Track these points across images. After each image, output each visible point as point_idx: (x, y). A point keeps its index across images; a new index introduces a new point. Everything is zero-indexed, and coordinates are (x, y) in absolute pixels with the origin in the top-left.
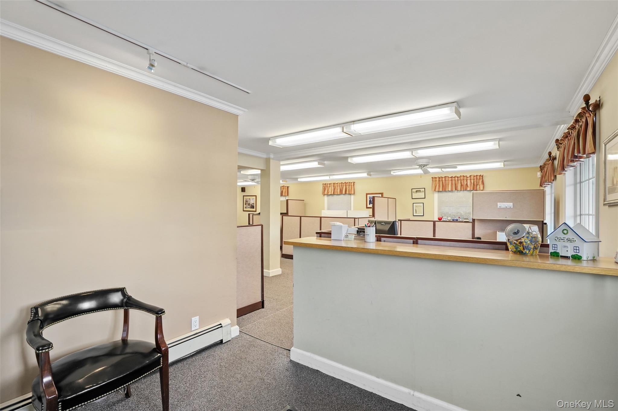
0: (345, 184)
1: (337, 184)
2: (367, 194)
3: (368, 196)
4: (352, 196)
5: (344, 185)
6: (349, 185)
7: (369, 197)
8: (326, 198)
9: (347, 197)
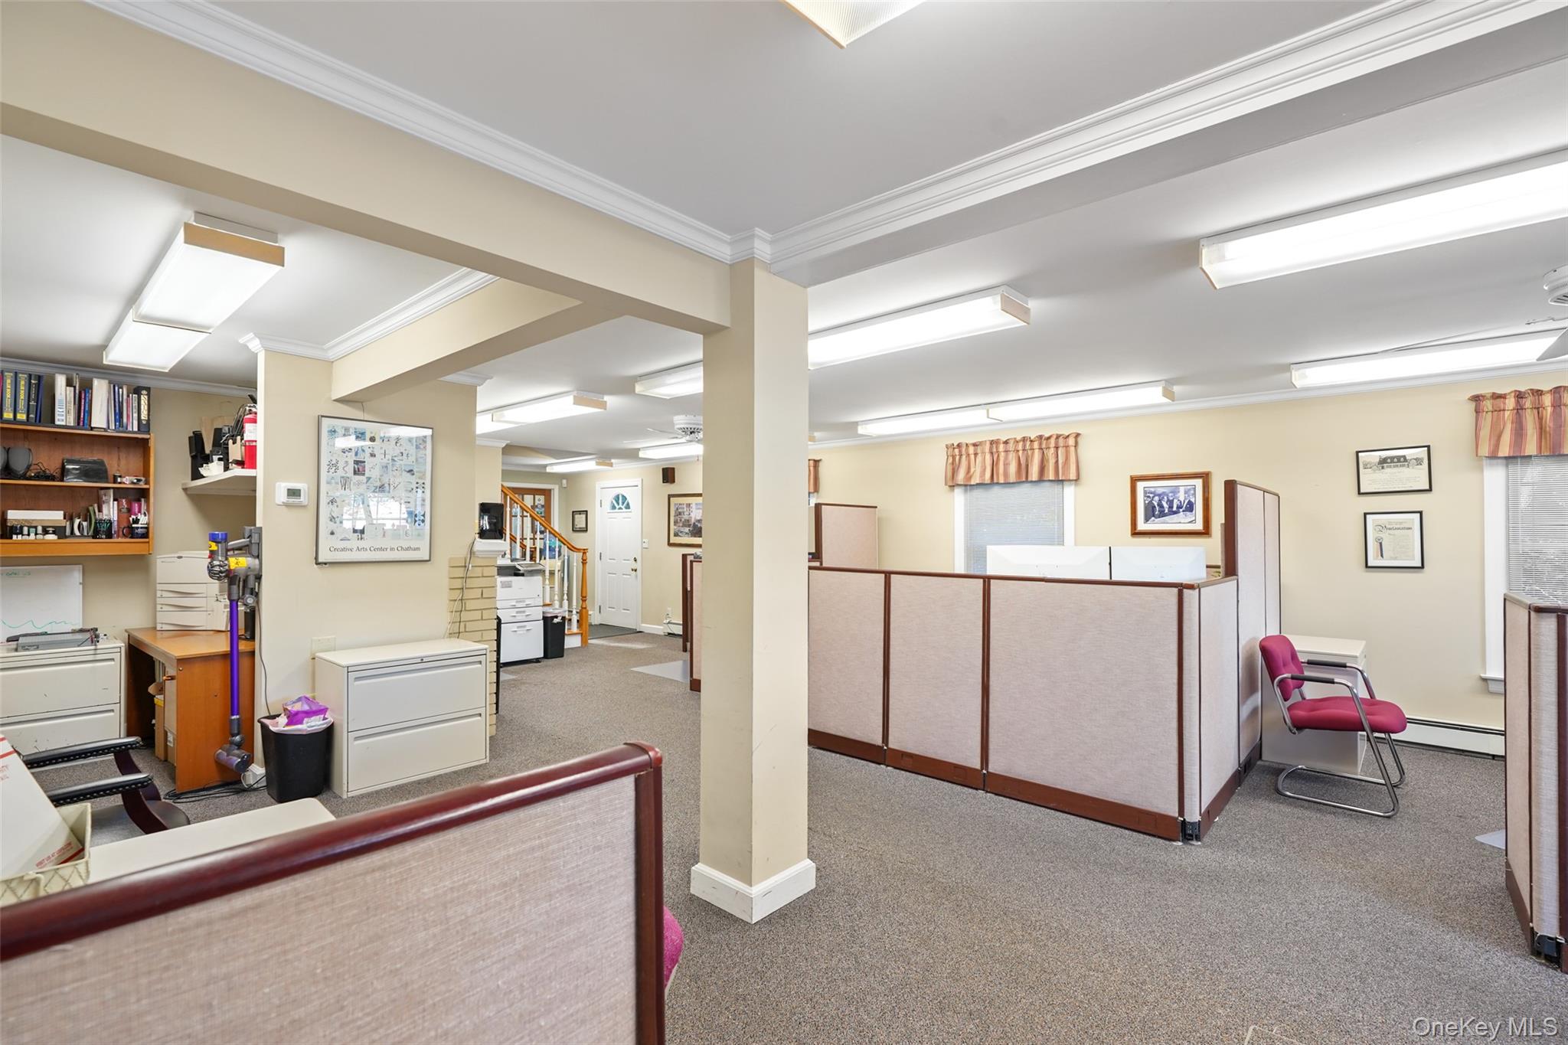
0: (1040, 444)
1: (1006, 442)
2: (1134, 480)
3: (1141, 485)
4: (1069, 491)
5: (1036, 445)
6: (1057, 448)
7: (1145, 492)
8: (959, 495)
9: (1047, 491)
